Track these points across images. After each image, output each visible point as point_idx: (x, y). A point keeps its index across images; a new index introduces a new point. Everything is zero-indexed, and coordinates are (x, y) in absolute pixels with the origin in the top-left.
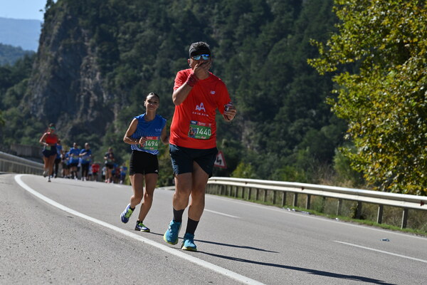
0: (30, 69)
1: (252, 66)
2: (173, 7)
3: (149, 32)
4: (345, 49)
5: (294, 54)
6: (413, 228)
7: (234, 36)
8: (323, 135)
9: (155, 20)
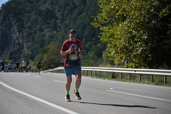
1: (71, 25)
2: (42, 7)
3: (34, 17)
4: (104, 18)
5: (85, 20)
6: (133, 80)
7: (64, 15)
8: (98, 47)
9: (36, 12)
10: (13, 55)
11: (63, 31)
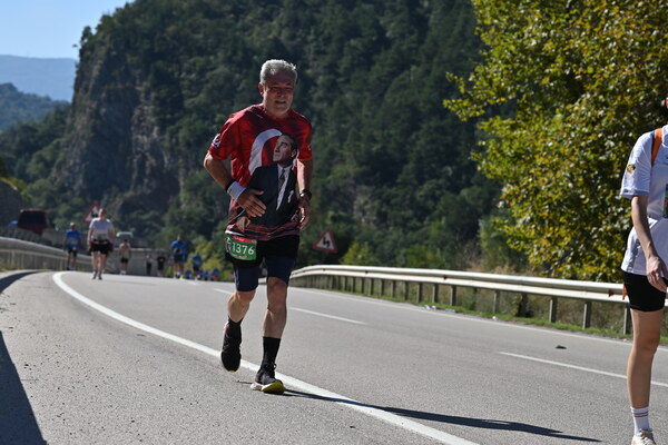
0: (62, 126)
1: (364, 109)
3: (222, 69)
4: (495, 84)
5: (420, 92)
6: (600, 327)
7: (338, 70)
8: (463, 200)
9: (229, 53)
10: (134, 215)
11: (330, 133)
